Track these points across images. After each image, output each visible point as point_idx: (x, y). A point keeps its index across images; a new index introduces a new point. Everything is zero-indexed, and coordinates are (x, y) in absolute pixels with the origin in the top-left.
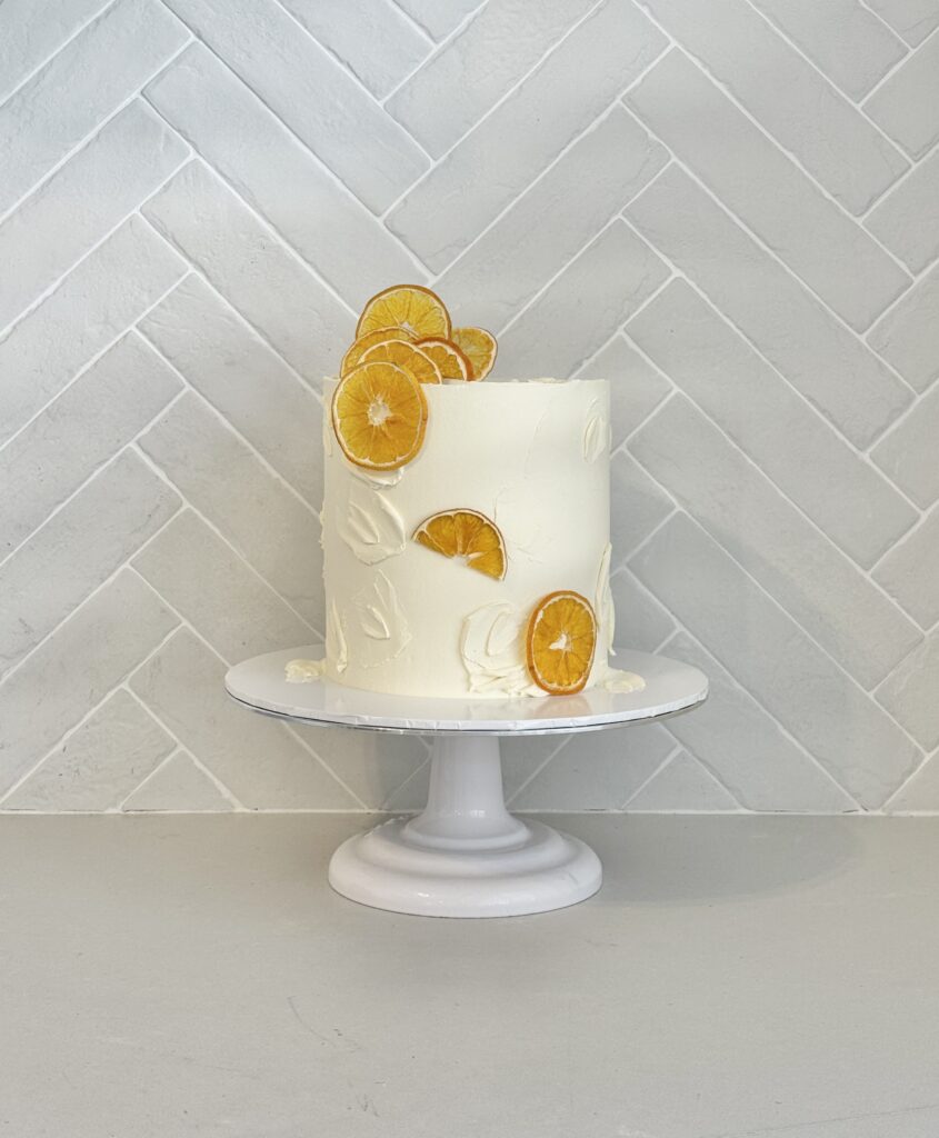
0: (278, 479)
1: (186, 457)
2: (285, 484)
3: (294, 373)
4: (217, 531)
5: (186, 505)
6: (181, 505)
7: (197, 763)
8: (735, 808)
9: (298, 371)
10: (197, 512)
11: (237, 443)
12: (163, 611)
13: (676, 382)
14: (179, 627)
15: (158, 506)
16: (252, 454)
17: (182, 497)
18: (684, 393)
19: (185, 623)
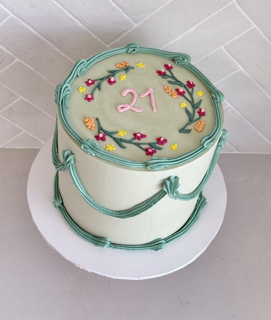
0: (60, 52)
1: (15, 43)
2: (63, 54)
3: (66, 12)
4: (32, 69)
5: (17, 60)
6: (14, 59)
7: (31, 135)
8: (233, 151)
9: (68, 11)
10: (22, 62)
11: (39, 39)
12: (11, 94)
13: (256, 24)
14: (19, 99)
15: (3, 60)
16: (46, 43)
17: (14, 56)
18: (257, 27)
19: (21, 97)
